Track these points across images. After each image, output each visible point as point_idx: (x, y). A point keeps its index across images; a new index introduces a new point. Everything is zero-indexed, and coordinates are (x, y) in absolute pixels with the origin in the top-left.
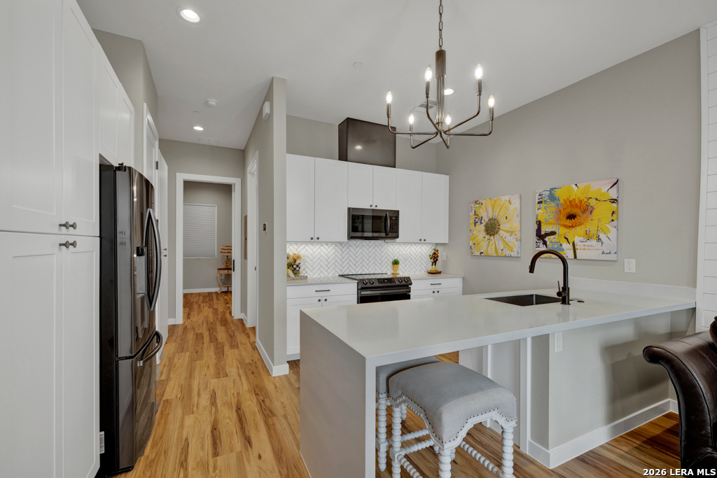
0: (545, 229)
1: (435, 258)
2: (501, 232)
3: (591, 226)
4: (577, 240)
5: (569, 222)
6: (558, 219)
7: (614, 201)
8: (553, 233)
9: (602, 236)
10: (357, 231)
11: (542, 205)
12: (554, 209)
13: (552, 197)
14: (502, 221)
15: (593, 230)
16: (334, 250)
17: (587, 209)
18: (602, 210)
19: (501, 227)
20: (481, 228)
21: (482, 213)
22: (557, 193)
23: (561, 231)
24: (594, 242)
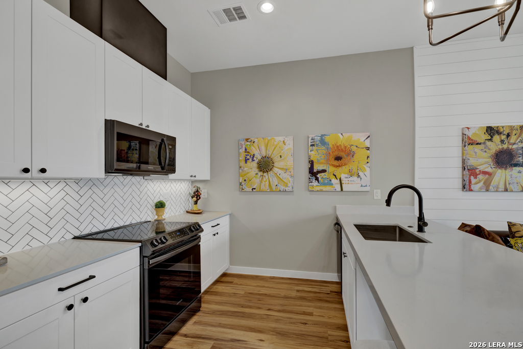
0: (317, 168)
1: (197, 195)
2: (275, 170)
3: (353, 166)
4: (343, 176)
5: (336, 163)
6: (328, 160)
7: (368, 149)
8: (324, 171)
9: (361, 174)
10: (127, 161)
11: (315, 148)
12: (324, 152)
13: (323, 142)
14: (276, 159)
15: (355, 170)
16: (63, 194)
17: (351, 154)
18: (360, 155)
19: (276, 165)
20: (255, 164)
21: (254, 150)
22: (327, 139)
23: (331, 169)
24: (355, 178)
